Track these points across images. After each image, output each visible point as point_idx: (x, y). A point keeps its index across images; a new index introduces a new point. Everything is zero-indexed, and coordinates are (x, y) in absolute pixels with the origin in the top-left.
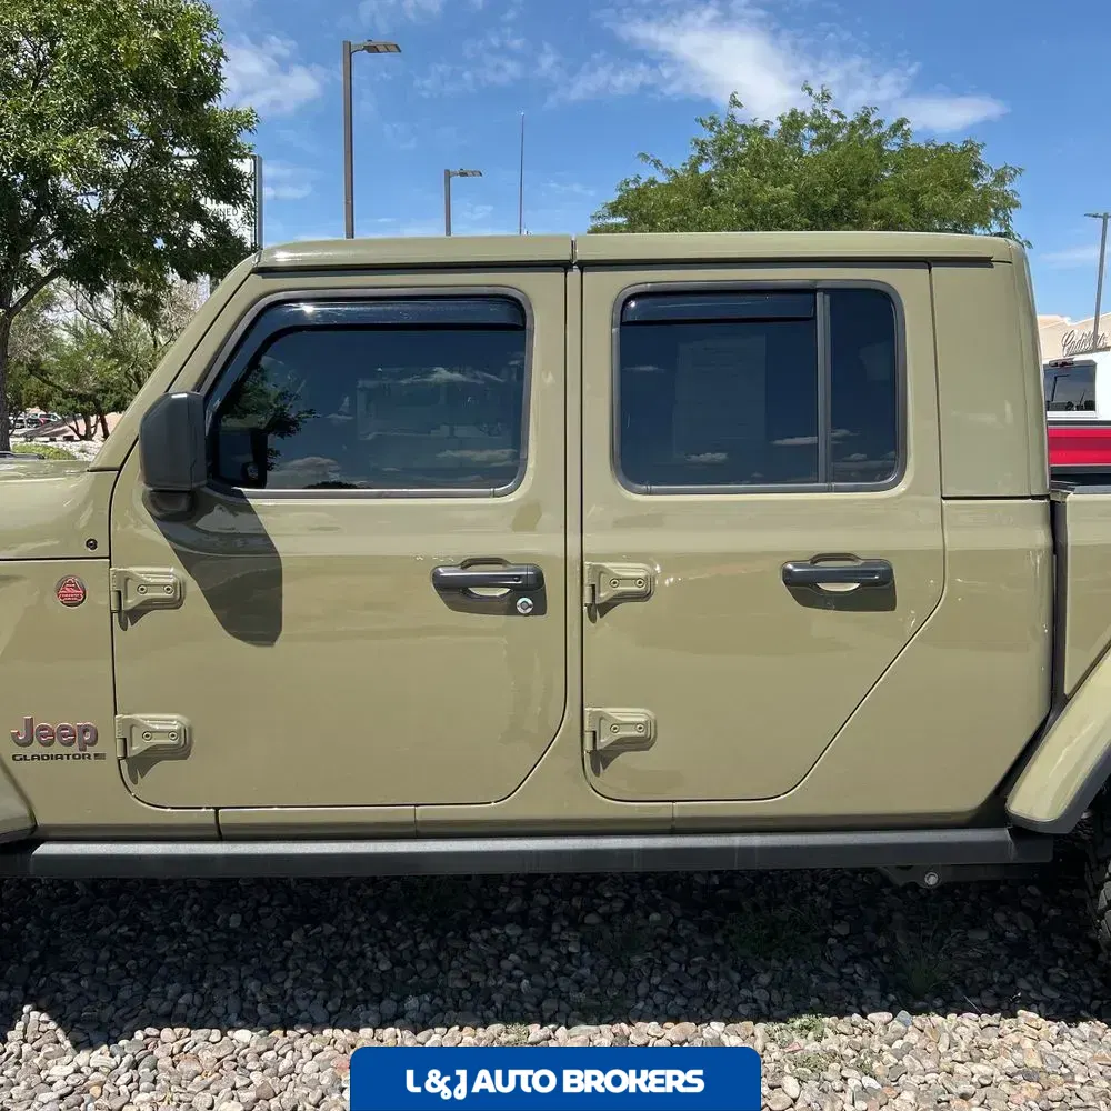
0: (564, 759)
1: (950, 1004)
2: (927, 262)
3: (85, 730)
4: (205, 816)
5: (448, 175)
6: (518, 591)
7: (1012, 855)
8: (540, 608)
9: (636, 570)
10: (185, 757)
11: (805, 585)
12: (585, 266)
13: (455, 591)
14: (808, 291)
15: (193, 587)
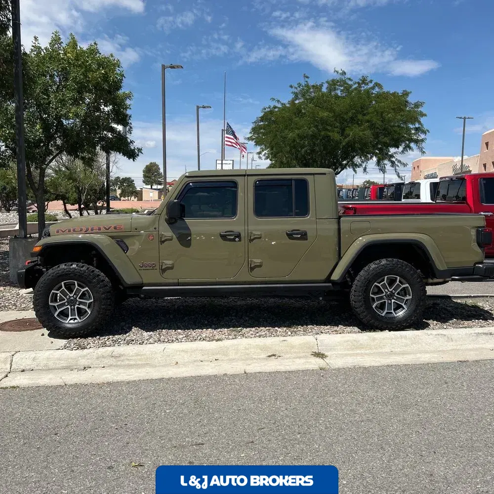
0: (245, 269)
1: (326, 325)
2: (314, 174)
3: (154, 264)
4: (176, 281)
5: (198, 108)
6: (236, 237)
7: (332, 288)
8: (240, 240)
9: (259, 233)
10: (173, 269)
11: (290, 235)
12: (248, 175)
13: (224, 237)
14: (291, 180)
15: (174, 236)
